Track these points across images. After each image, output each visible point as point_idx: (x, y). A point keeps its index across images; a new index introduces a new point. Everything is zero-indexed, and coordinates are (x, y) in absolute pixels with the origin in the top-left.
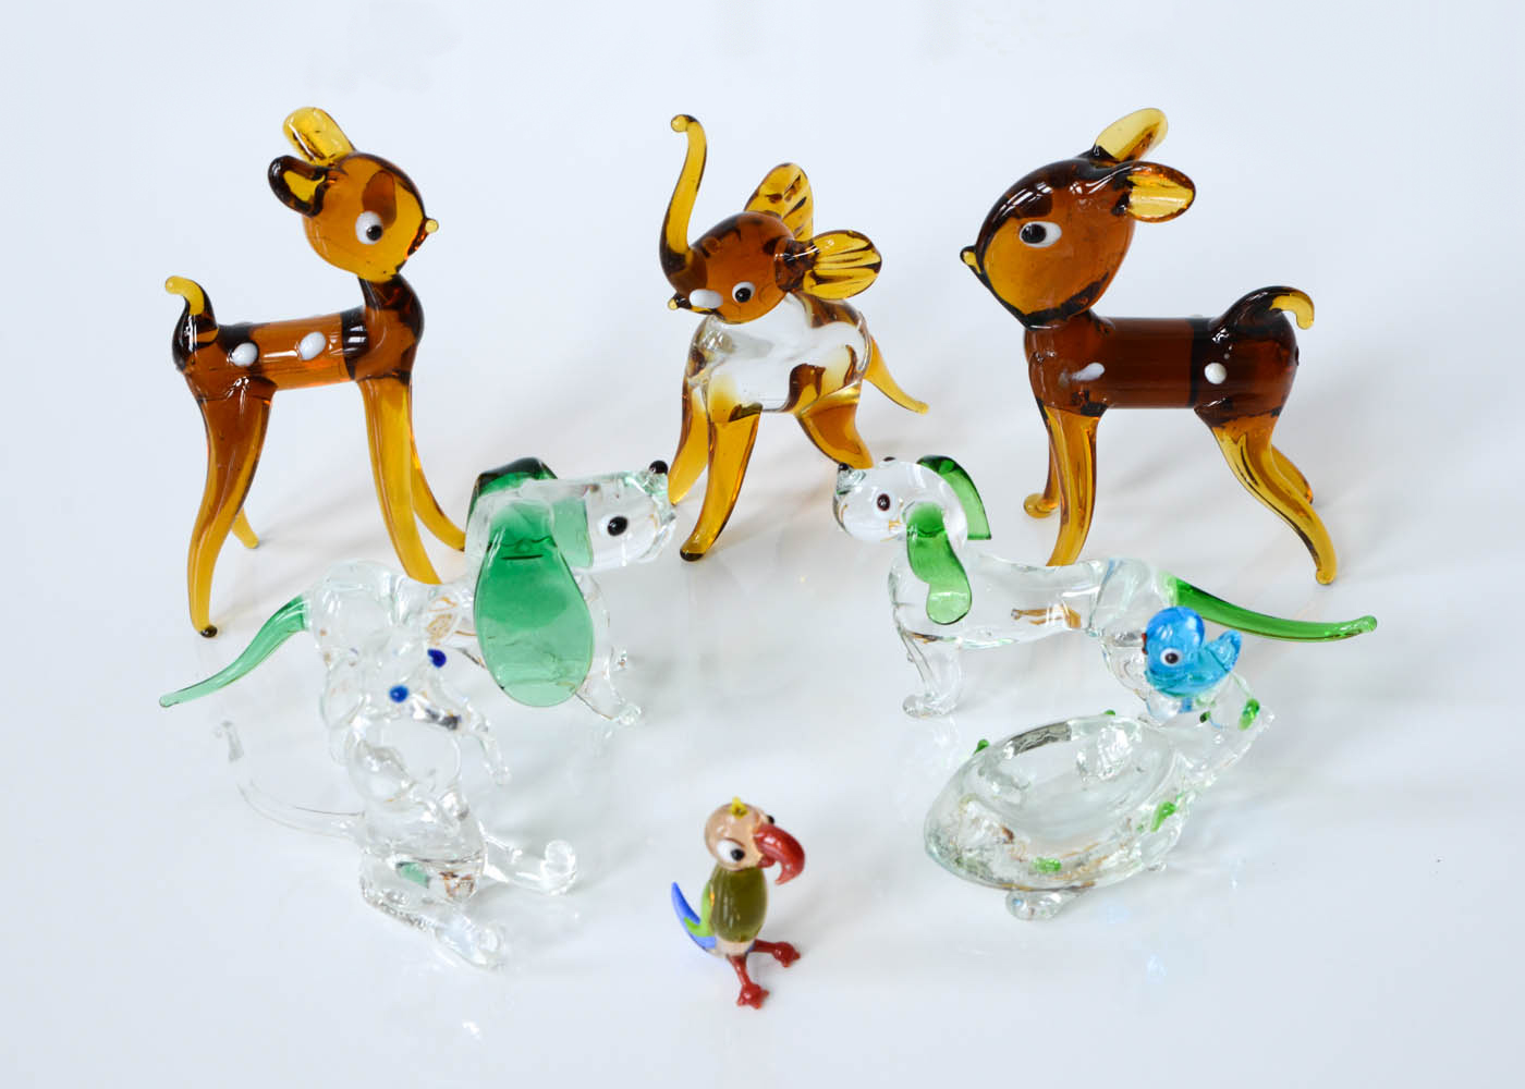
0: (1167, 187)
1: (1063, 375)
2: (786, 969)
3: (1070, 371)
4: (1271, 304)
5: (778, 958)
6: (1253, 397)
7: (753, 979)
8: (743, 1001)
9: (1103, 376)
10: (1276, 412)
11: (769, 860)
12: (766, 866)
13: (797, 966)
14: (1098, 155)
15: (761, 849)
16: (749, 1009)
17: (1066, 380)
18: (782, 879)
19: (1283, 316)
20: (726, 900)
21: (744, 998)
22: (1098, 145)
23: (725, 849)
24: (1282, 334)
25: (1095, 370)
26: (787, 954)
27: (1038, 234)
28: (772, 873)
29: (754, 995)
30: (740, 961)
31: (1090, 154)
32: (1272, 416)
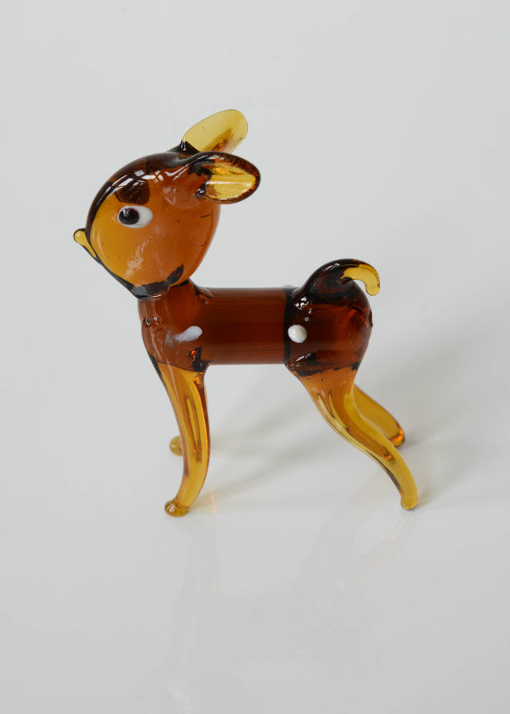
0: (237, 174)
1: (168, 337)
3: (174, 334)
4: (343, 274)
6: (333, 353)
9: (201, 336)
10: (355, 366)
14: (186, 149)
17: (171, 341)
19: (355, 284)
22: (184, 141)
24: (356, 300)
25: (194, 332)
27: (133, 217)
31: (178, 149)
32: (353, 369)
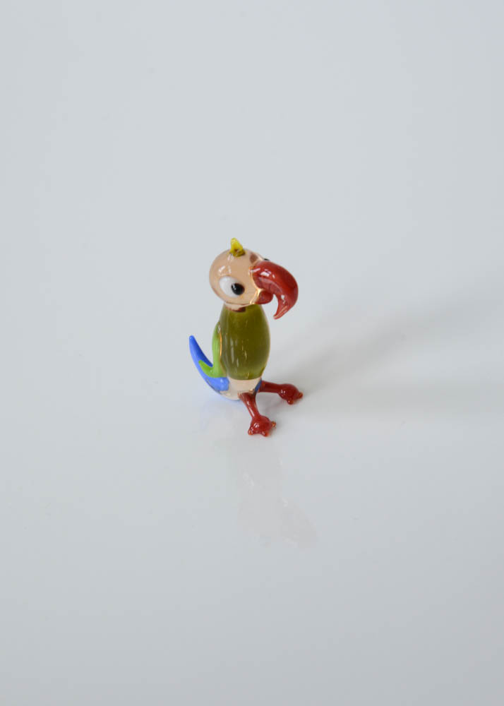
2: (291, 406)
5: (283, 397)
7: (262, 413)
8: (253, 431)
11: (266, 296)
12: (265, 303)
13: (301, 405)
15: (260, 285)
16: (259, 438)
18: (279, 314)
20: (232, 343)
21: (254, 428)
23: (226, 285)
26: (290, 394)
28: (270, 309)
29: (263, 426)
30: (249, 398)
